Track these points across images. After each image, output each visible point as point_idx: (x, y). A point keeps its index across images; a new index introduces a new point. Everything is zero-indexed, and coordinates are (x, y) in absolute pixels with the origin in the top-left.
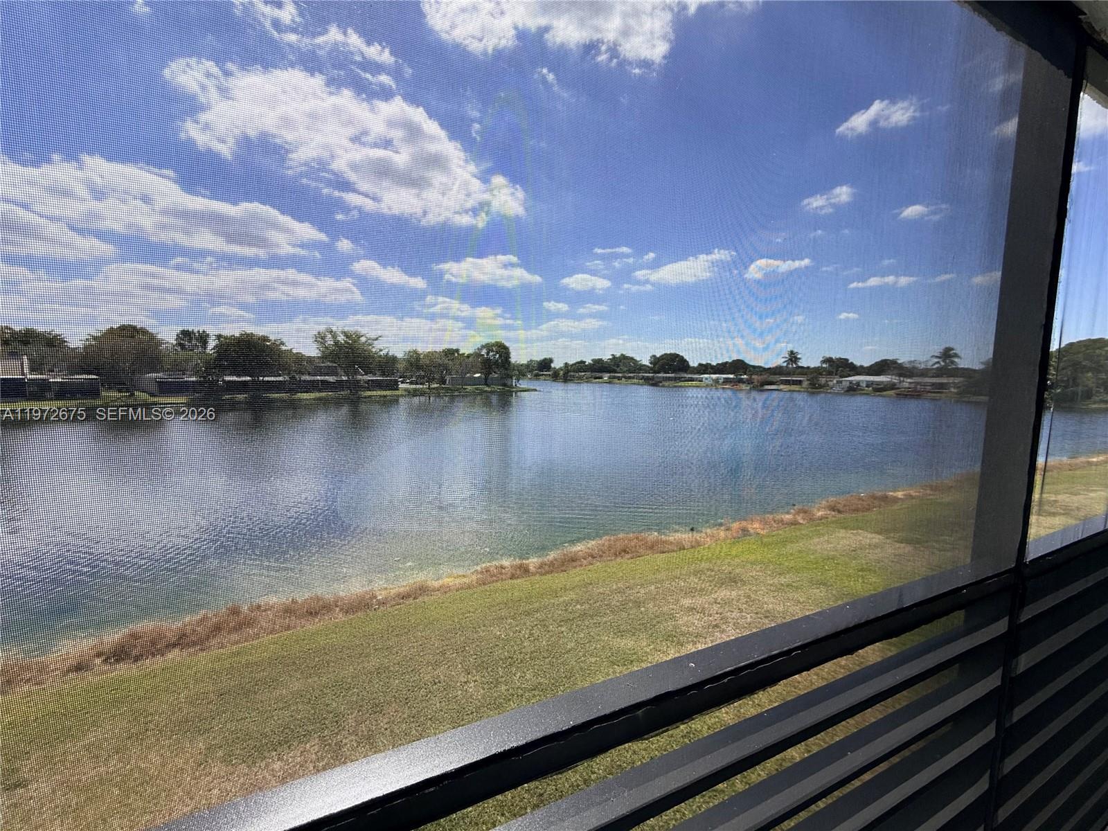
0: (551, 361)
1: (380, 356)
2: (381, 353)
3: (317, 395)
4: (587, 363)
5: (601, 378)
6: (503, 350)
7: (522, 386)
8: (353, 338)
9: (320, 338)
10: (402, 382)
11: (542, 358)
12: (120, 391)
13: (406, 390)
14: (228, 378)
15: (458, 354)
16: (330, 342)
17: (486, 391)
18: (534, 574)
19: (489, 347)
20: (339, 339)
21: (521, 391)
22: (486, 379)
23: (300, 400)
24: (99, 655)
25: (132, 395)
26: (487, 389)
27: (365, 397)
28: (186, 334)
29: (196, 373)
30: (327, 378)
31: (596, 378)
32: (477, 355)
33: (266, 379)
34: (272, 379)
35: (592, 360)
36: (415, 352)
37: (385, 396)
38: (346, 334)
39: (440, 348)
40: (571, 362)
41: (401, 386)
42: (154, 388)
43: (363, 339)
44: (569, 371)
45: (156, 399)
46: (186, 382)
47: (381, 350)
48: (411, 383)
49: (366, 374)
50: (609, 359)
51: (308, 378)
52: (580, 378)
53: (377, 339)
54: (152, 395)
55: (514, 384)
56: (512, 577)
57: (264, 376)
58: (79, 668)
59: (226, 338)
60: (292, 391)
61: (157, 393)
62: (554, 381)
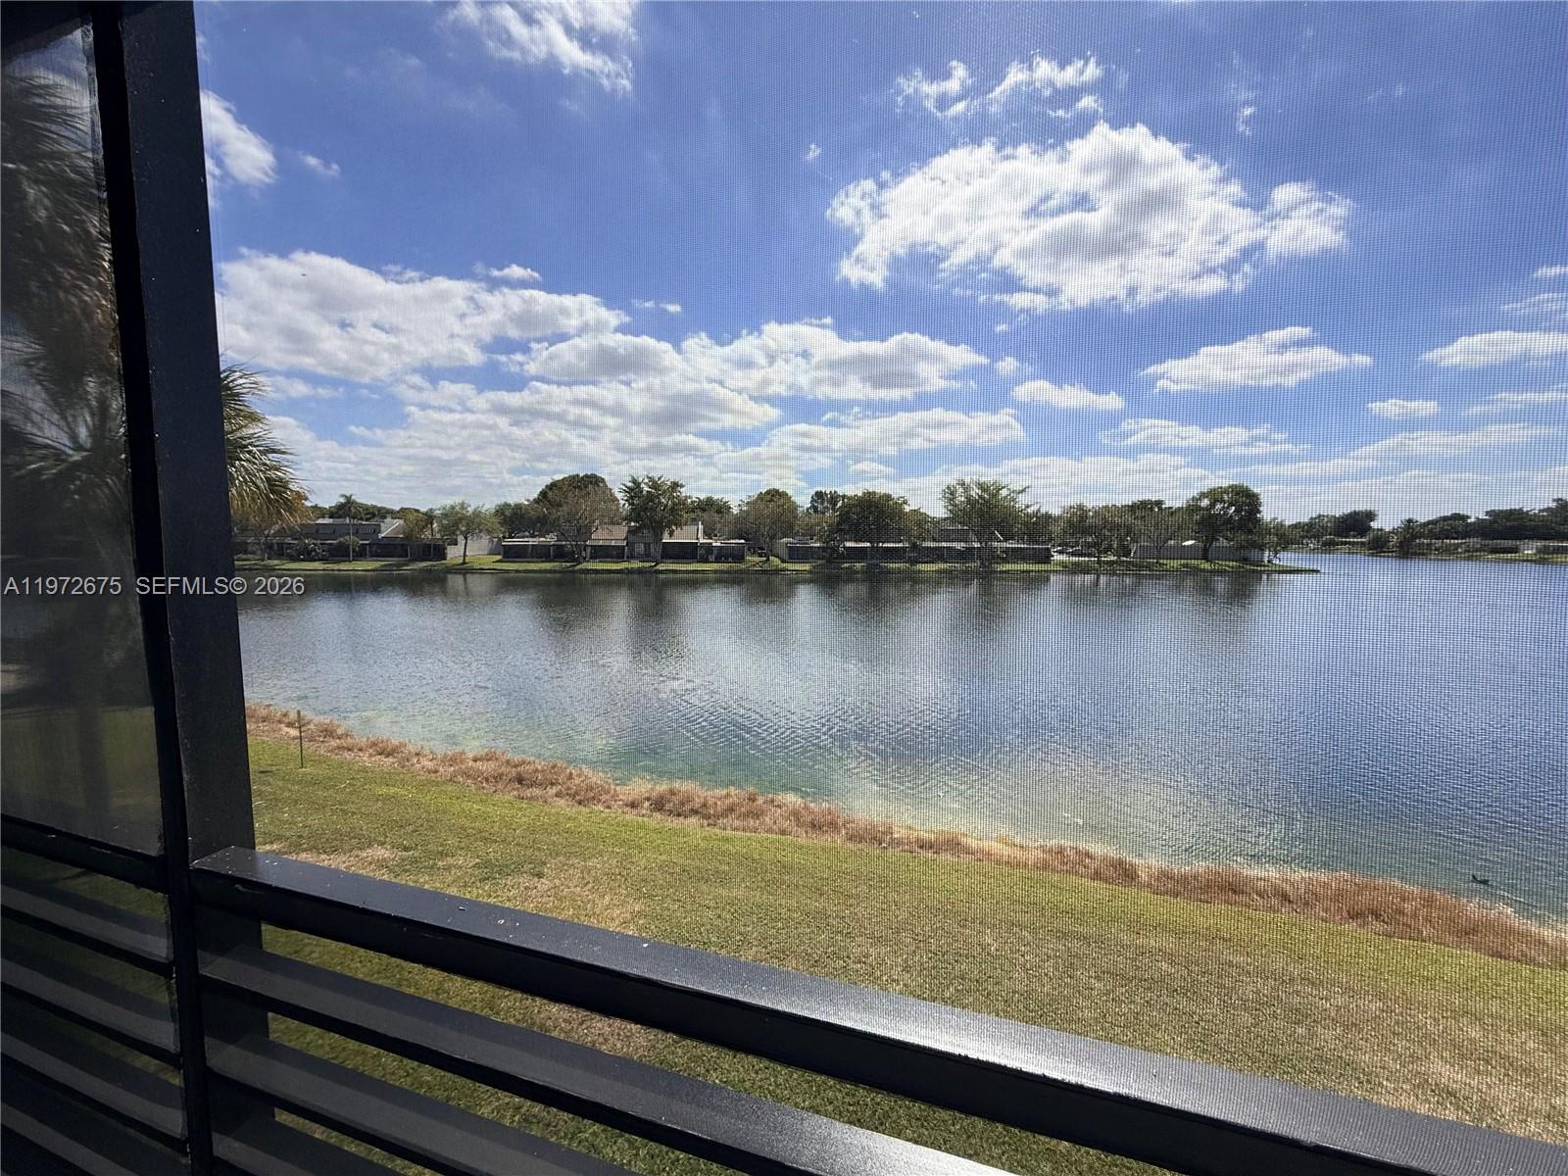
0: (1370, 516)
1: (1027, 515)
2: (1029, 510)
3: (942, 566)
4: (1473, 520)
5: (1515, 550)
6: (1246, 501)
7: (1284, 563)
8: (990, 491)
9: (950, 493)
10: (1060, 552)
11: (1348, 510)
12: (760, 556)
13: (1063, 564)
14: (848, 544)
15: (1160, 509)
16: (961, 499)
17: (1204, 570)
18: (1141, 886)
19: (1215, 495)
20: (973, 493)
21: (1280, 572)
22: (1206, 551)
23: (919, 571)
24: (648, 799)
25: (768, 560)
26: (1206, 566)
27: (1001, 572)
28: (819, 495)
29: (819, 540)
30: (954, 544)
31: (1494, 551)
32: (1192, 508)
33: (886, 545)
34: (891, 545)
35: (1487, 513)
36: (1081, 507)
37: (1029, 572)
38: (982, 487)
39: (1127, 500)
40: (1422, 517)
41: (1057, 557)
42: (784, 553)
43: (1004, 492)
44: (1414, 537)
45: (784, 565)
46: (810, 547)
47: (1028, 507)
48: (1073, 554)
49: (1006, 540)
50: (1548, 509)
51: (932, 544)
52: (1450, 551)
53: (1023, 491)
54: (783, 561)
55: (1266, 560)
56: (1097, 876)
57: (883, 543)
58: (633, 805)
59: (849, 498)
60: (914, 562)
61: (786, 557)
62: (1372, 555)
